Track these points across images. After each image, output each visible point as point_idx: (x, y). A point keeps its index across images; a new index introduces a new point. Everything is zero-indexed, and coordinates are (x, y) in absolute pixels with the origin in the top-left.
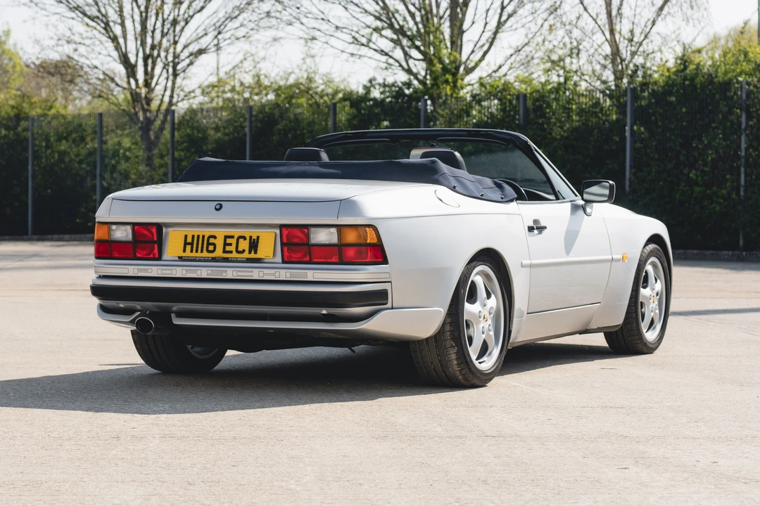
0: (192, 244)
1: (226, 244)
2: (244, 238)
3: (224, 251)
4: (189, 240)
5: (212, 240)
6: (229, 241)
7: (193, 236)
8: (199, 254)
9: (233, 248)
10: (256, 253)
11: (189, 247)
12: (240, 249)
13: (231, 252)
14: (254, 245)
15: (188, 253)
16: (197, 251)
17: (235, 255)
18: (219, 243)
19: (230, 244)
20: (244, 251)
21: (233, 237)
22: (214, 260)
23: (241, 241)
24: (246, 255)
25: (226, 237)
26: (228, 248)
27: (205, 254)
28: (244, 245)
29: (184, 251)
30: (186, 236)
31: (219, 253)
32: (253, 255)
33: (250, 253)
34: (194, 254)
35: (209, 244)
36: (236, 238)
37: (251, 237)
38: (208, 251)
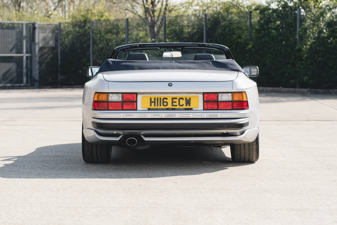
0: (154, 102)
1: (173, 102)
2: (182, 99)
3: (173, 105)
4: (153, 100)
5: (165, 100)
6: (174, 100)
7: (155, 98)
8: (159, 107)
9: (177, 104)
10: (190, 105)
11: (153, 104)
12: (181, 104)
13: (176, 106)
14: (188, 102)
15: (153, 107)
16: (158, 106)
17: (178, 107)
18: (169, 101)
19: (176, 102)
20: (183, 105)
21: (176, 98)
22: (167, 109)
23: (181, 100)
24: (185, 107)
25: (173, 99)
26: (174, 104)
27: (162, 107)
28: (183, 102)
29: (151, 105)
30: (151, 99)
31: (170, 106)
32: (188, 107)
33: (186, 106)
34: (156, 107)
35: (163, 102)
36: (178, 99)
37: (186, 98)
38: (164, 105)
